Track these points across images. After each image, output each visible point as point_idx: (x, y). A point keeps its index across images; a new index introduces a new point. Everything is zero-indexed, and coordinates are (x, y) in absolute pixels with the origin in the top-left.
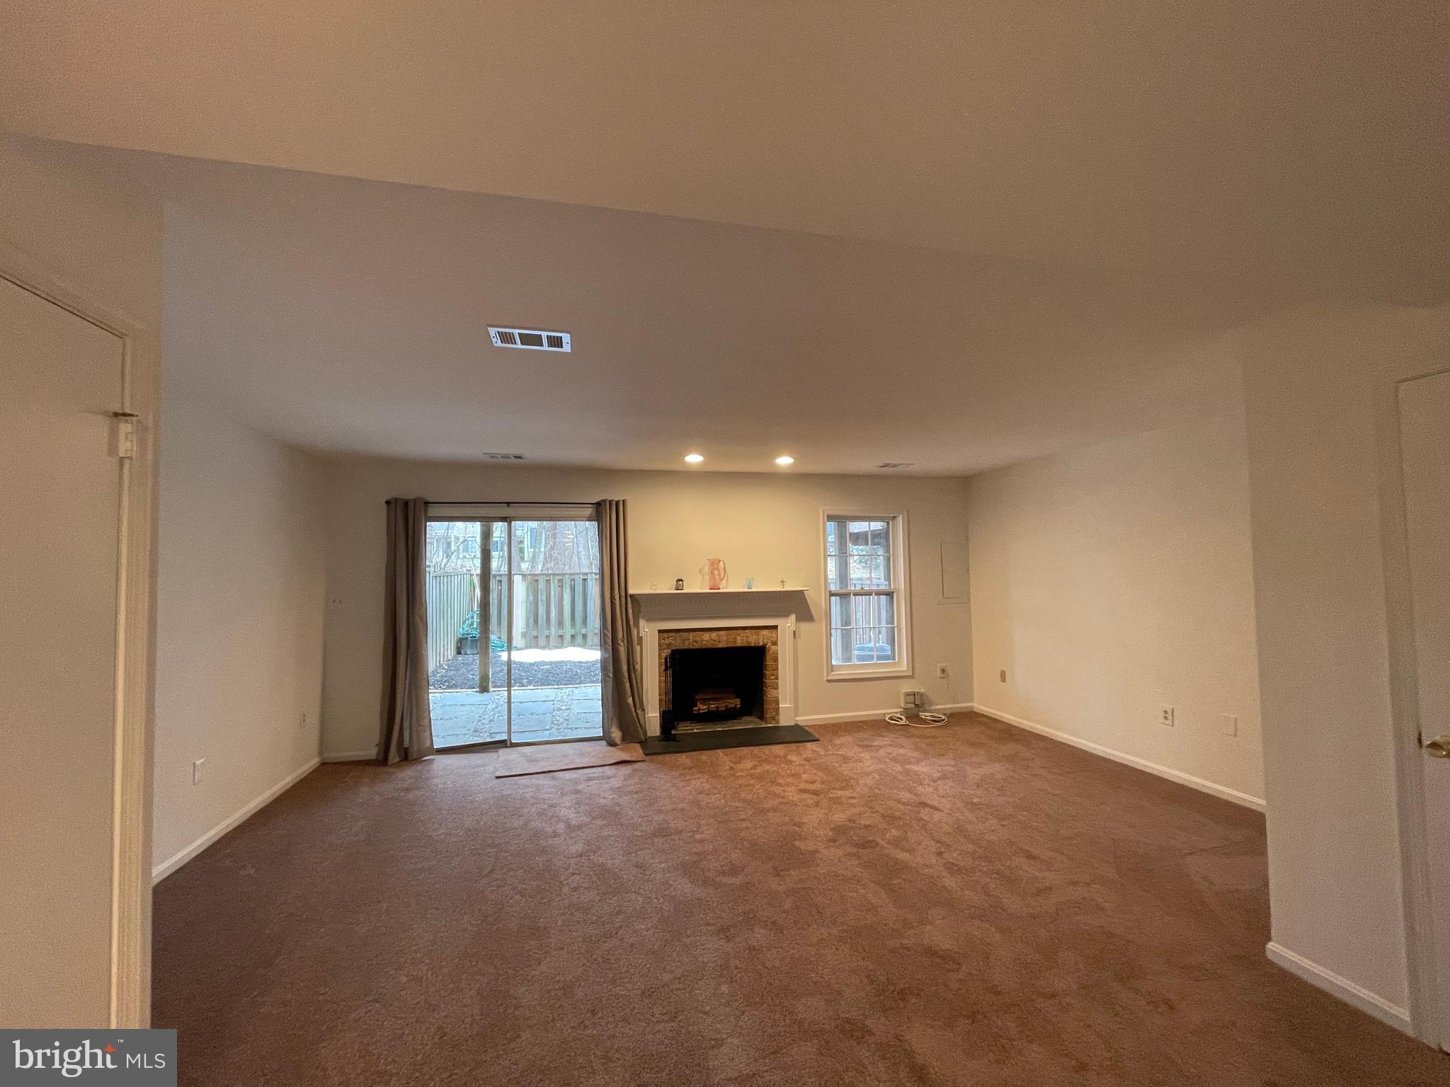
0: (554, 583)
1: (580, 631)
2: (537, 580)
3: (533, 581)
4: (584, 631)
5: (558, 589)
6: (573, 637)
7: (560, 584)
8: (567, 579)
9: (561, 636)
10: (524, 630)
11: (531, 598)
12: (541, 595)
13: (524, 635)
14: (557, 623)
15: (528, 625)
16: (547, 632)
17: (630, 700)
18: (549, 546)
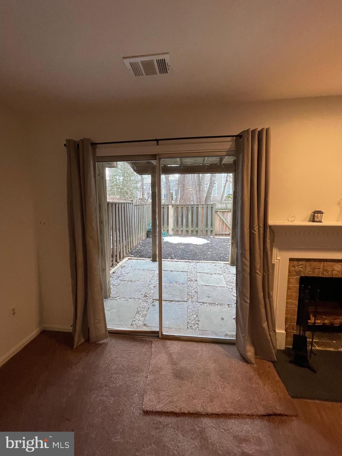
0: (185, 208)
1: (195, 229)
2: (178, 207)
3: (176, 207)
4: (197, 229)
5: (186, 211)
6: (192, 231)
7: (187, 209)
8: (190, 207)
9: (187, 231)
10: (173, 228)
11: (176, 215)
12: (179, 214)
13: (173, 230)
14: (186, 226)
15: (174, 226)
16: (182, 229)
17: (265, 325)
18: (182, 194)
